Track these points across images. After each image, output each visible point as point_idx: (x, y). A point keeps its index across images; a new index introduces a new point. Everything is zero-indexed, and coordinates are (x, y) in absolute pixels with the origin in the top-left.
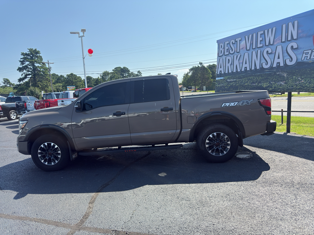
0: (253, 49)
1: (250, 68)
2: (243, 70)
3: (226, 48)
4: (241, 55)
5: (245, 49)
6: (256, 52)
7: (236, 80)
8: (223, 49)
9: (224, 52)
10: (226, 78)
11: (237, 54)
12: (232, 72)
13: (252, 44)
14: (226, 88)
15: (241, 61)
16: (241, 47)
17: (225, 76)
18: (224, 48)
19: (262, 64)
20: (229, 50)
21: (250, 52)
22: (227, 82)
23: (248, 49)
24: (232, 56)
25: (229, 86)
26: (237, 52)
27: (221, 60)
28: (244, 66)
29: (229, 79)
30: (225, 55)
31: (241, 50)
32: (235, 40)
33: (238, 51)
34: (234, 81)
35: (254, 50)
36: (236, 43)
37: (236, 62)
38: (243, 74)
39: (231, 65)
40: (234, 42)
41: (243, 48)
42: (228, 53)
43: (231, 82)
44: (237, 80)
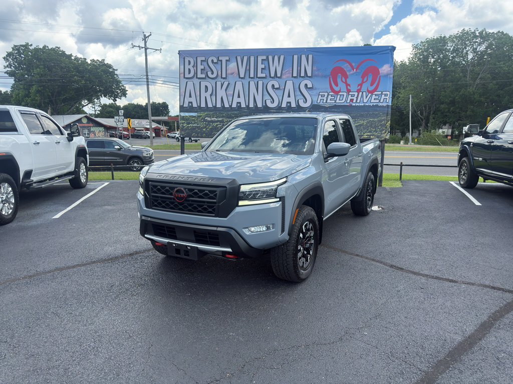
0: (250, 77)
1: (247, 104)
2: (234, 105)
3: (200, 67)
4: (229, 84)
5: (236, 75)
6: (256, 83)
7: (223, 120)
8: (193, 67)
9: (196, 73)
10: (203, 114)
11: (223, 80)
12: (215, 107)
13: (248, 70)
14: (204, 130)
15: (230, 92)
16: (229, 72)
17: (201, 112)
18: (195, 65)
19: (265, 101)
20: (205, 72)
21: (246, 82)
22: (206, 121)
23: (242, 76)
24: (213, 82)
25: (210, 127)
26: (222, 78)
27: (190, 84)
28: (236, 100)
29: (210, 117)
30: (197, 78)
31: (230, 77)
32: (218, 58)
33: (224, 76)
34: (218, 121)
35: (252, 80)
36: (220, 62)
37: (221, 93)
38: (236, 112)
39: (211, 95)
40: (215, 61)
41: (232, 74)
42: (203, 76)
43: (213, 122)
44: (225, 120)
